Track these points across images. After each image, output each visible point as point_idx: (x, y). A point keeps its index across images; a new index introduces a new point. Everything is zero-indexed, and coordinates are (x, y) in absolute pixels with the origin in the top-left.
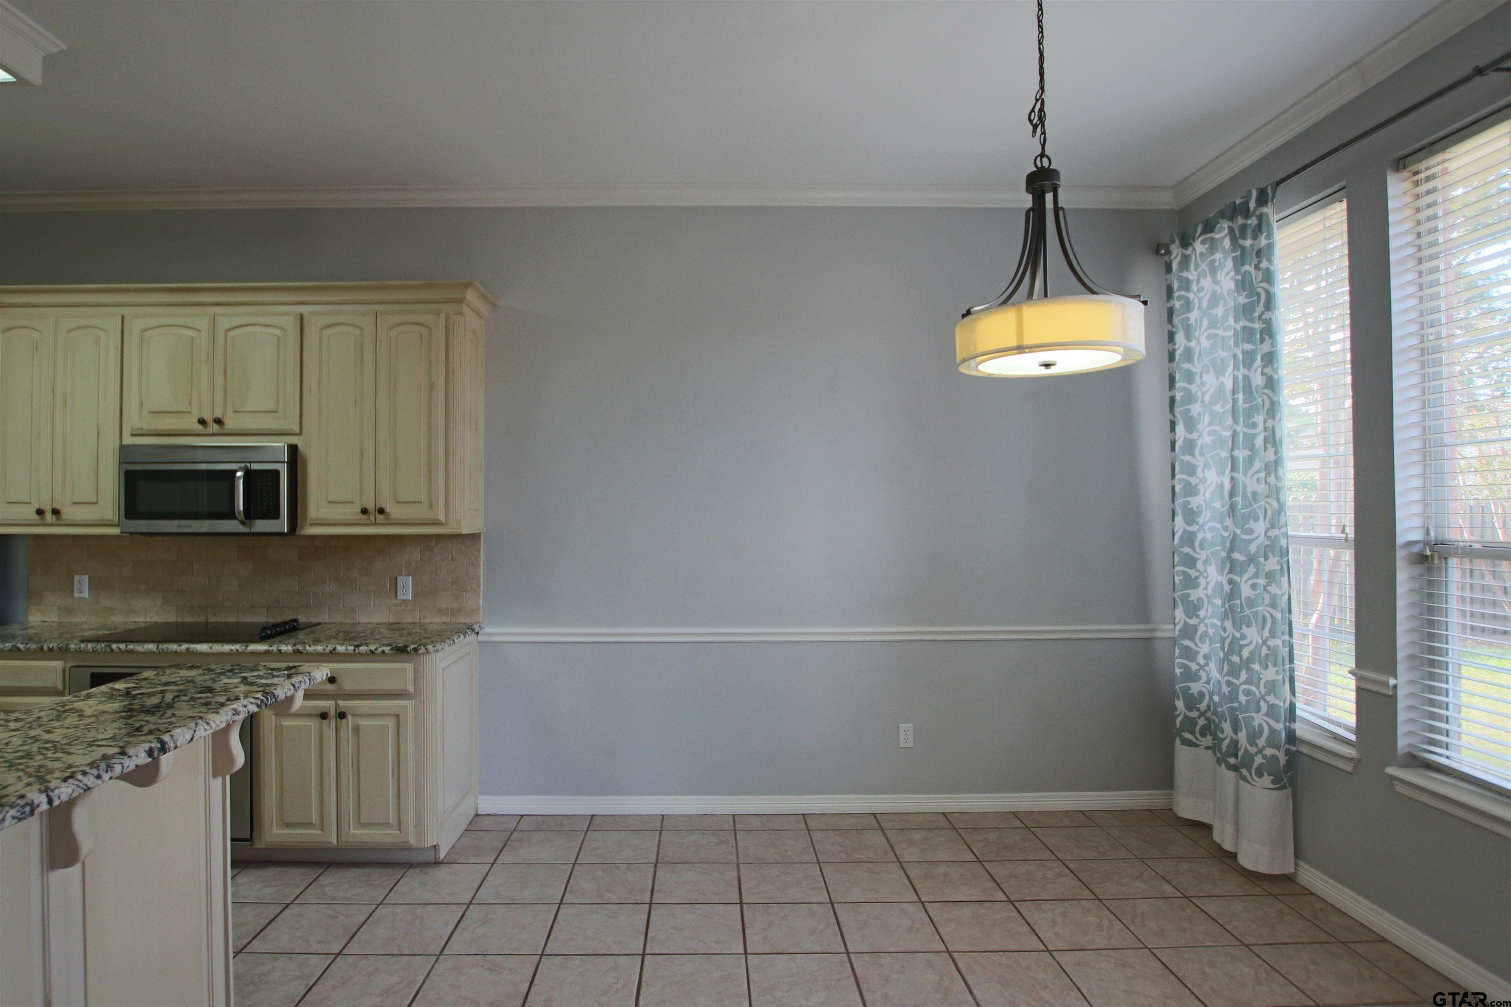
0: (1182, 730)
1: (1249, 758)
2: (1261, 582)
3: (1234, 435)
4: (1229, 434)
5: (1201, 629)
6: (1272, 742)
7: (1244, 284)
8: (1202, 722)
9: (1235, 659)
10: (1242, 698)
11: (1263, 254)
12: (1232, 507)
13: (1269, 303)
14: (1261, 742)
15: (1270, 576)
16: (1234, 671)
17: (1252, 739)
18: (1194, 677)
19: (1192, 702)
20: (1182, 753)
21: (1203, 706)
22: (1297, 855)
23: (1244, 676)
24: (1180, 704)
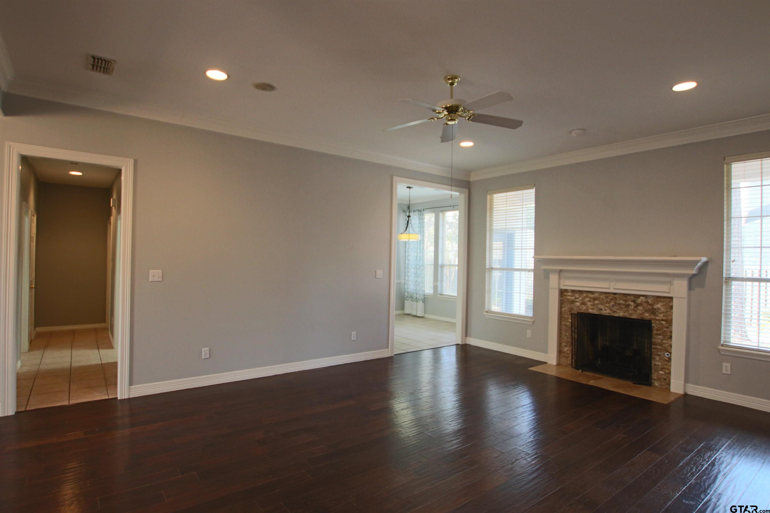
0: (407, 298)
1: (419, 298)
2: (421, 271)
3: (417, 247)
4: (416, 247)
5: (410, 280)
6: (422, 296)
7: (420, 223)
8: (410, 296)
9: (417, 284)
10: (418, 290)
11: (423, 219)
12: (417, 259)
13: (423, 227)
14: (421, 296)
15: (423, 270)
16: (416, 286)
17: (419, 296)
18: (408, 288)
19: (408, 293)
20: (406, 302)
21: (410, 293)
22: (425, 313)
23: (418, 286)
24: (406, 293)
